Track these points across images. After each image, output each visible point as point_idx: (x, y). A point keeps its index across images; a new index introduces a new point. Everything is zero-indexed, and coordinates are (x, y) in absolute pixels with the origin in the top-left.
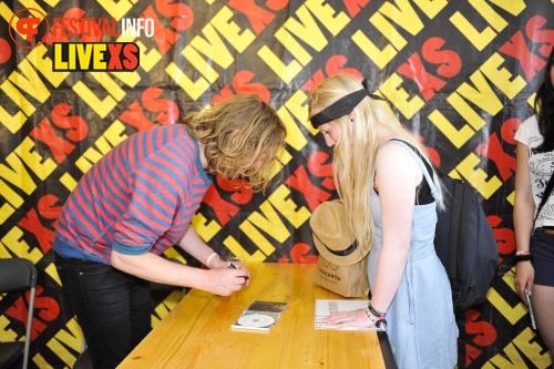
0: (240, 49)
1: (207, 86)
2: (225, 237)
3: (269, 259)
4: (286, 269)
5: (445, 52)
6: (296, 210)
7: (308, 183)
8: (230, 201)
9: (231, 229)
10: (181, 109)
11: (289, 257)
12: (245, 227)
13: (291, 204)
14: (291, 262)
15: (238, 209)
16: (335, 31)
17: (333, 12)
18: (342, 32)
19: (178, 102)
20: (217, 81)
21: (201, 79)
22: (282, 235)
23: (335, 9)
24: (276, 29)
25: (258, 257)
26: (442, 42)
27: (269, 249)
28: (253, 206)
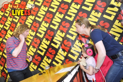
0: (47, 27)
3: (62, 64)
5: (83, 14)
6: (64, 53)
9: (53, 60)
12: (56, 59)
14: (66, 64)
15: (54, 56)
23: (61, 14)
24: (52, 21)
25: (60, 64)
26: (82, 12)
27: (61, 62)
28: (56, 54)
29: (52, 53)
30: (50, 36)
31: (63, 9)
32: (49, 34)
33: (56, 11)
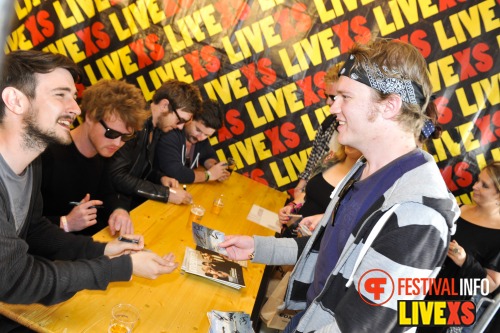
0: (270, 45)
1: (242, 58)
2: (218, 149)
3: (238, 171)
4: (245, 180)
6: (264, 150)
7: (278, 138)
8: (229, 130)
9: (224, 145)
10: (221, 65)
11: (250, 173)
12: (232, 148)
13: (263, 146)
15: (232, 136)
16: (328, 57)
17: (332, 45)
18: (332, 60)
19: (221, 60)
20: (249, 58)
21: (240, 53)
22: (251, 160)
23: (334, 43)
24: (295, 42)
27: (240, 165)
28: (241, 138)
29: (231, 126)
30: (259, 77)
31: (352, 35)
32: (261, 72)
33: (330, 24)
